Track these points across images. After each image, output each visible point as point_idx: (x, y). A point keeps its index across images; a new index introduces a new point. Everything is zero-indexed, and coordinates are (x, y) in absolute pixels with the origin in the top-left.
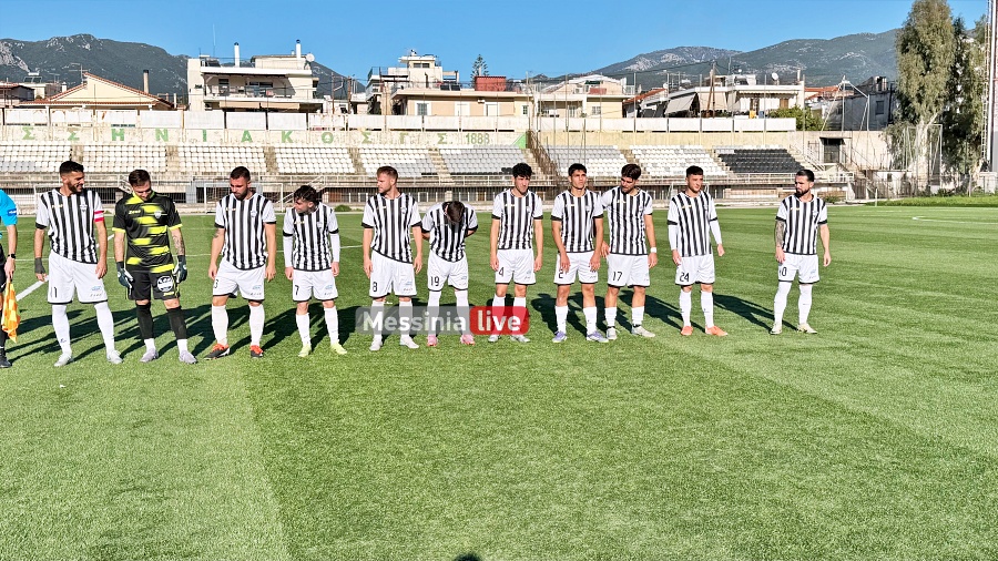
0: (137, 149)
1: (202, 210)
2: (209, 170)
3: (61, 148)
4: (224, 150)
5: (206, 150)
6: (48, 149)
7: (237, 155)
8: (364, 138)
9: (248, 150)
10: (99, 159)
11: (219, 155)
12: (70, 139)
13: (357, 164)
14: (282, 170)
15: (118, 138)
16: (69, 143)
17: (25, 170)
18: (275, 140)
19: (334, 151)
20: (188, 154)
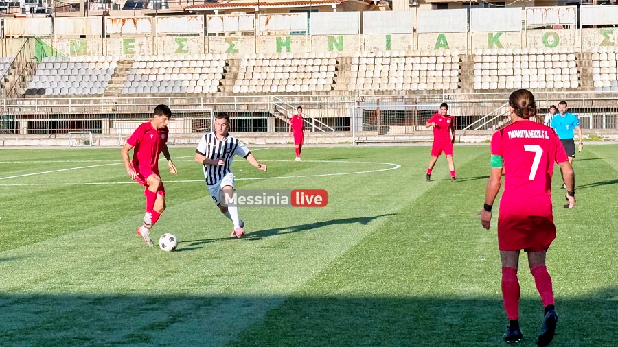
0: (303, 62)
1: (349, 139)
2: (384, 88)
3: (215, 64)
4: (410, 60)
5: (387, 61)
6: (201, 64)
7: (425, 67)
8: (603, 38)
9: (441, 60)
10: (257, 76)
11: (402, 67)
12: (228, 52)
13: (584, 76)
14: (478, 86)
15: (284, 48)
16: (225, 57)
17: (170, 91)
18: (479, 46)
19: (557, 58)
20: (363, 68)
